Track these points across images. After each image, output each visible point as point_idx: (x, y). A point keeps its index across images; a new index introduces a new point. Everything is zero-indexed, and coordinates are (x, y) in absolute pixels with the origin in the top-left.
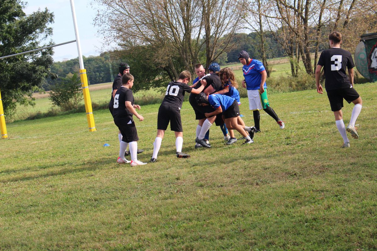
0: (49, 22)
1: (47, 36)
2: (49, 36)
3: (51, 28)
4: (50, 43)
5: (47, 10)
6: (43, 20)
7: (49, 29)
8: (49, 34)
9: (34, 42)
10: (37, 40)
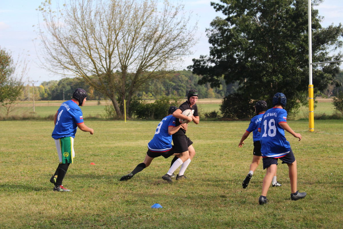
0: (341, 36)
1: (336, 48)
2: (338, 49)
3: (341, 42)
4: (339, 54)
5: (340, 25)
6: (336, 34)
7: (340, 42)
8: (339, 46)
9: (324, 52)
10: (327, 51)
